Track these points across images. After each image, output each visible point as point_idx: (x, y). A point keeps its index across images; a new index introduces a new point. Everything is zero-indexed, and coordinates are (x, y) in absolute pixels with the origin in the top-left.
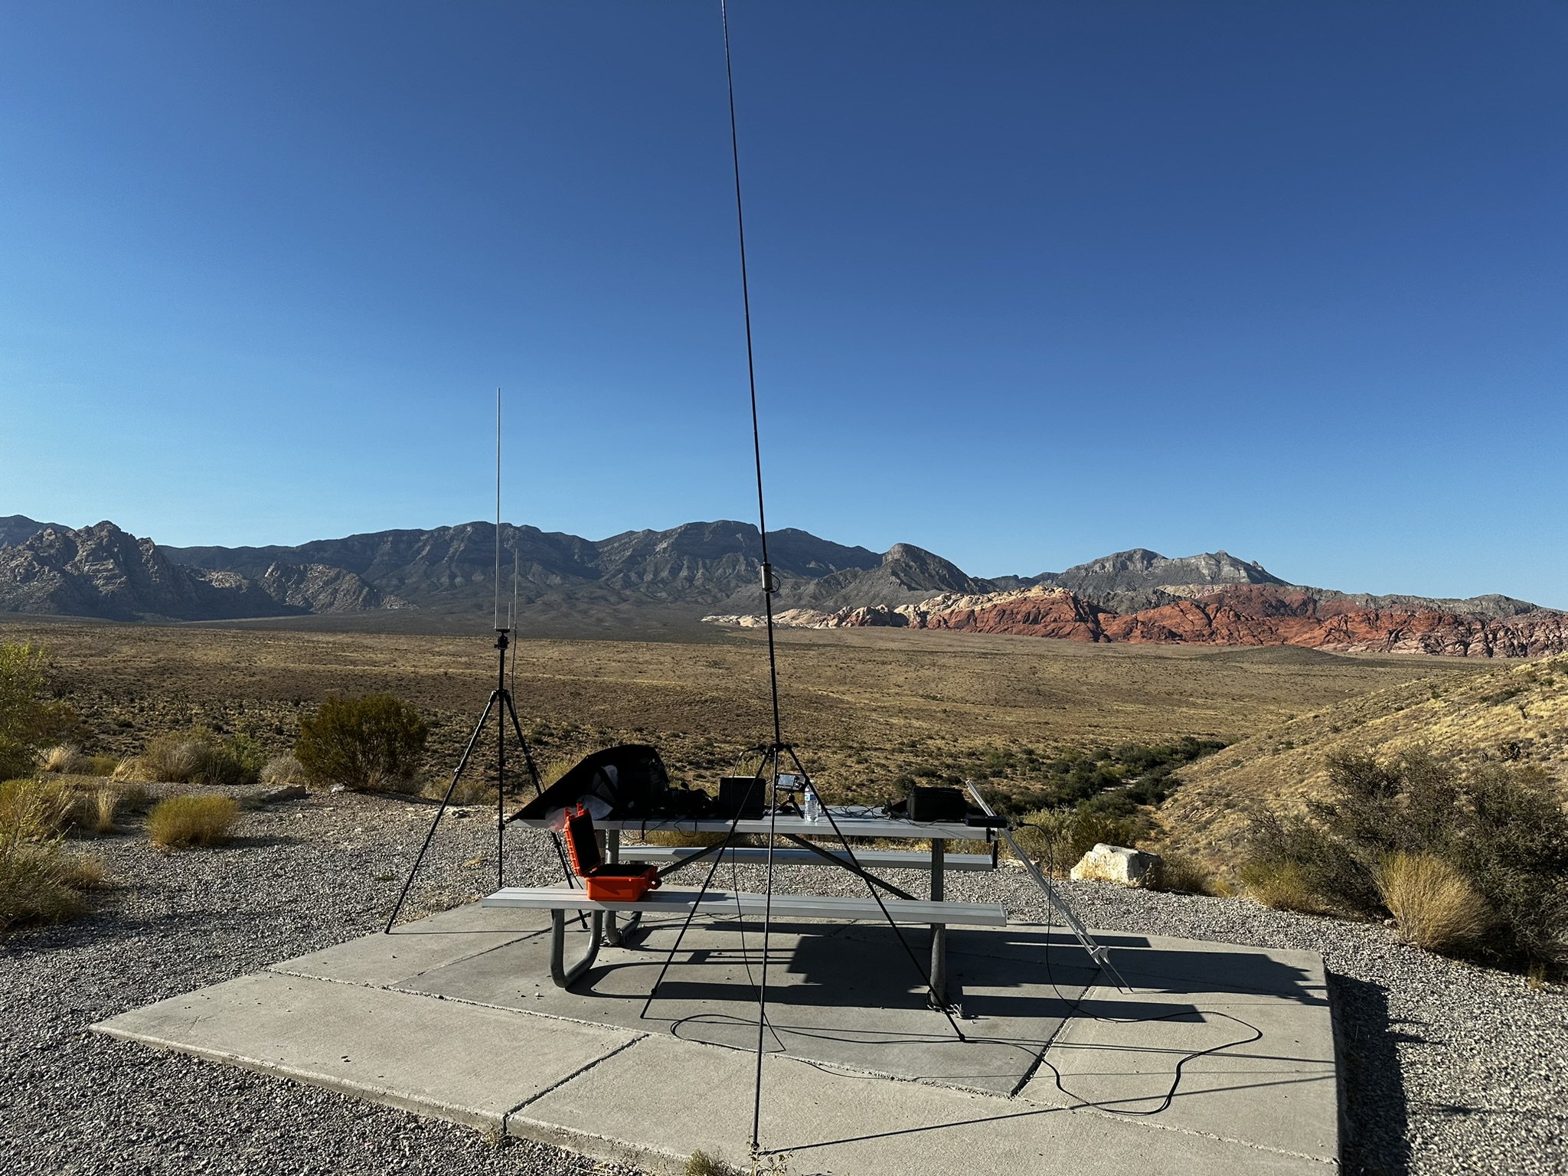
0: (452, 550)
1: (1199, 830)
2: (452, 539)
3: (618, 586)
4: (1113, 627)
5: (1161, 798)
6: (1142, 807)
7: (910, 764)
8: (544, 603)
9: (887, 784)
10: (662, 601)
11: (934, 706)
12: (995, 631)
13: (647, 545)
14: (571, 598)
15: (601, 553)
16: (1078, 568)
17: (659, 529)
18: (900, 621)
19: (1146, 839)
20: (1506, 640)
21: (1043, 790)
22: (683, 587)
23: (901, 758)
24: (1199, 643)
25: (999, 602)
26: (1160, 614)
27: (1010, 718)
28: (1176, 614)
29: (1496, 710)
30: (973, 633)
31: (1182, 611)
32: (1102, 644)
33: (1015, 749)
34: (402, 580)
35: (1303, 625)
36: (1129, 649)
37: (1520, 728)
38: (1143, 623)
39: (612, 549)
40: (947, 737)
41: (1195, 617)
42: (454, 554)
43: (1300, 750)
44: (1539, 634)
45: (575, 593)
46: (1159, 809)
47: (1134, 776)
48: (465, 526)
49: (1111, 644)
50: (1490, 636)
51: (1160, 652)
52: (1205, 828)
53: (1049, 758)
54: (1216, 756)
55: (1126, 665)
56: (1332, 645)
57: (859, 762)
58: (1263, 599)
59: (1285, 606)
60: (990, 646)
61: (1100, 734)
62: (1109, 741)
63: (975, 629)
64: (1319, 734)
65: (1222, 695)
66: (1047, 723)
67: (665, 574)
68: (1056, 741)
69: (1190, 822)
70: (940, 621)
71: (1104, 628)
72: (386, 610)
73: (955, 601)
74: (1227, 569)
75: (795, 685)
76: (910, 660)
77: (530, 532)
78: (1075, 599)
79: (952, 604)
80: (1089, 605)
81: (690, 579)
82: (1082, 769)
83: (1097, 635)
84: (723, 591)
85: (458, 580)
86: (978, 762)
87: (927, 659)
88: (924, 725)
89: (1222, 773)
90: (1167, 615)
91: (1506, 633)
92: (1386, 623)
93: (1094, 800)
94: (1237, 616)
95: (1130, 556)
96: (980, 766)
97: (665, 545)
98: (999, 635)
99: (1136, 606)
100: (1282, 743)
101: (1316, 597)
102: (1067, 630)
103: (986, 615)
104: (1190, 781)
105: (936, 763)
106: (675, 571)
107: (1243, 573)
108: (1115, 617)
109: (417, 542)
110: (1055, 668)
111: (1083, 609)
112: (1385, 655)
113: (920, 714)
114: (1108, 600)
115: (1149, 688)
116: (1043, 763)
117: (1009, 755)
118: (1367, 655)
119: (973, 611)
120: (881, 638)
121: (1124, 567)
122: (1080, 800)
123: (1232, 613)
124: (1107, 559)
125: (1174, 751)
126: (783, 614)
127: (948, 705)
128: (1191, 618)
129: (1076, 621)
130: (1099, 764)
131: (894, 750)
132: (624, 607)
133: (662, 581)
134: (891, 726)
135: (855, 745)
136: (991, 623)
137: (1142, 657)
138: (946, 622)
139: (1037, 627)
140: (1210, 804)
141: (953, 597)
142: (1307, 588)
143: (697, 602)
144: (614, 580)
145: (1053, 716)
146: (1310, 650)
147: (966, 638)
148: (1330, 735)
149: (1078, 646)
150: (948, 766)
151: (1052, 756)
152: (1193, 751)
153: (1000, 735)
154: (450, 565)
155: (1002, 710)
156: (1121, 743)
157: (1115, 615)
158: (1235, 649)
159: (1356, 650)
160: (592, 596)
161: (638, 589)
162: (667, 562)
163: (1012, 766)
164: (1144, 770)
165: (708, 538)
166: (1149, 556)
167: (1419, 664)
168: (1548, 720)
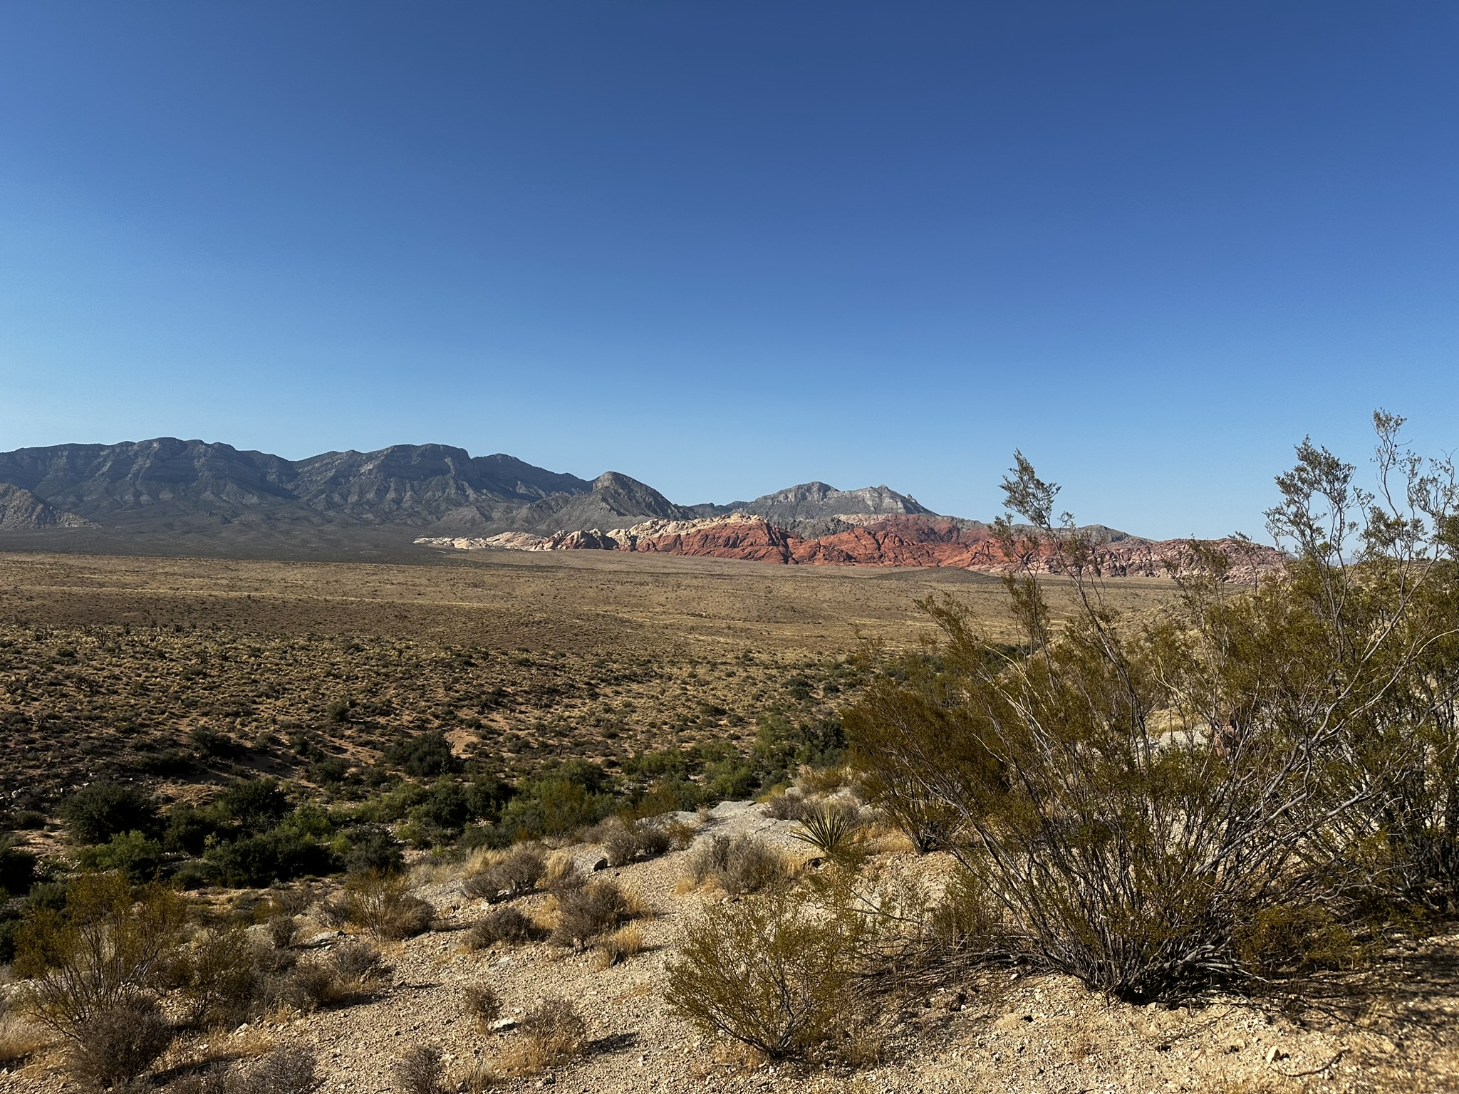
0: (136, 467)
2: (136, 455)
3: (320, 507)
4: (800, 551)
8: (241, 523)
10: (368, 523)
13: (352, 466)
14: (270, 518)
15: (299, 474)
16: (765, 498)
17: (365, 449)
18: (610, 544)
20: (1111, 562)
22: (390, 509)
25: (702, 528)
26: (839, 539)
34: (80, 498)
38: (825, 547)
39: (312, 469)
42: (139, 471)
44: (1135, 558)
45: (274, 514)
48: (151, 442)
50: (1099, 559)
56: (977, 567)
58: (917, 527)
60: (694, 567)
67: (371, 496)
71: (793, 552)
72: (64, 528)
77: (224, 451)
78: (768, 525)
81: (398, 502)
83: (786, 558)
84: (433, 514)
85: (144, 498)
90: (845, 541)
91: (1111, 557)
92: (1020, 549)
95: (809, 488)
97: (371, 467)
101: (960, 526)
103: (691, 539)
106: (381, 492)
108: (801, 542)
109: (96, 458)
114: (794, 527)
118: (1005, 575)
119: (679, 536)
120: (594, 560)
121: (804, 498)
124: (790, 490)
126: (497, 537)
128: (864, 543)
129: (770, 545)
132: (329, 528)
133: (368, 502)
136: (696, 547)
137: (824, 576)
139: (736, 550)
141: (660, 522)
142: (953, 518)
143: (406, 524)
144: (316, 501)
146: (960, 570)
147: (672, 560)
149: (771, 568)
154: (134, 483)
157: (801, 540)
158: (899, 570)
159: (996, 571)
160: (294, 517)
161: (343, 510)
162: (373, 483)
165: (415, 461)
166: (825, 489)
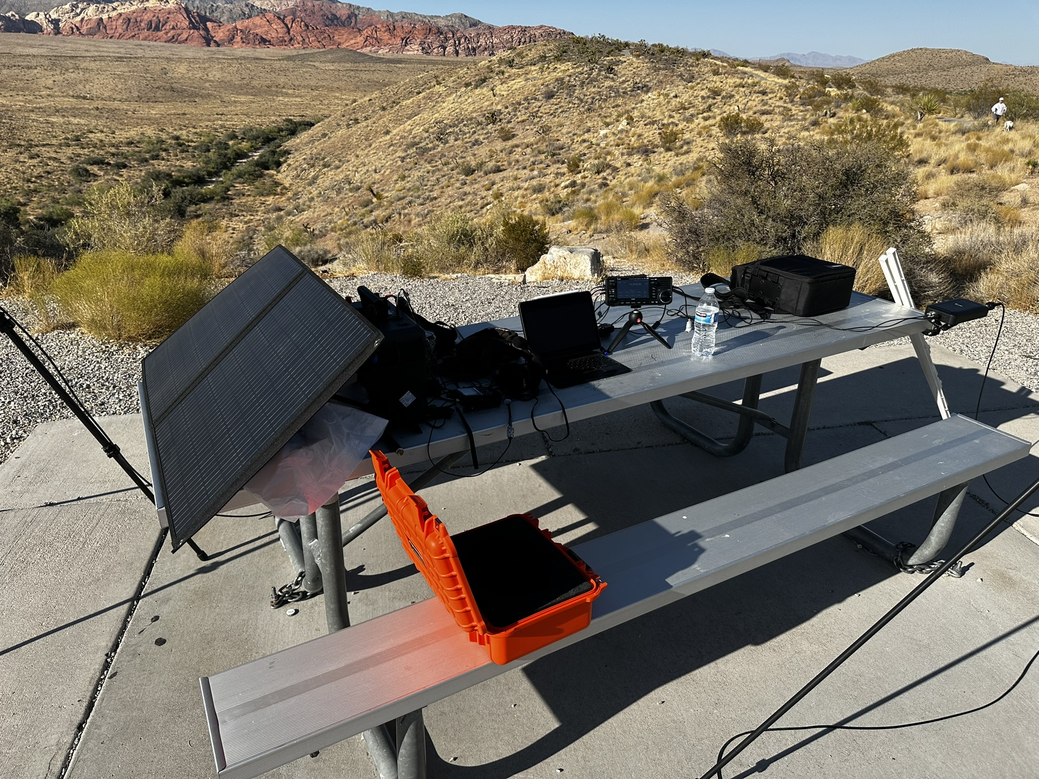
1: (310, 184)
4: (220, 34)
5: (279, 164)
6: (267, 172)
7: (79, 155)
9: (63, 174)
11: (86, 104)
12: (125, 37)
18: (33, 28)
19: (275, 194)
20: (465, 44)
21: (194, 166)
23: (68, 151)
24: (282, 47)
25: (123, 11)
26: (253, 23)
27: (155, 111)
28: (264, 23)
29: (477, 91)
30: (105, 39)
31: (268, 21)
32: (213, 48)
33: (164, 136)
35: (350, 34)
36: (234, 52)
37: (492, 103)
38: (241, 31)
40: (105, 130)
41: (277, 26)
43: (364, 124)
44: (482, 41)
46: (279, 172)
47: (256, 150)
49: (221, 49)
50: (457, 42)
51: (257, 55)
52: (314, 183)
53: (192, 141)
54: (310, 132)
55: (236, 66)
56: (369, 49)
57: (31, 158)
58: (322, 13)
59: (337, 19)
60: (122, 50)
61: (226, 120)
62: (233, 125)
63: (106, 36)
64: (373, 112)
65: (305, 87)
66: (184, 114)
68: (194, 127)
69: (301, 179)
70: (72, 28)
71: (213, 35)
73: (83, 10)
76: (54, 64)
78: (186, 9)
79: (81, 12)
80: (198, 15)
82: (219, 148)
83: (208, 40)
86: (137, 149)
87: (69, 63)
88: (82, 122)
89: (316, 143)
90: (258, 25)
91: (465, 40)
92: (399, 33)
93: (234, 170)
94: (307, 26)
96: (140, 152)
98: (129, 41)
99: (235, 17)
100: (351, 120)
101: (357, 12)
102: (184, 36)
103: (114, 23)
104: (296, 150)
105: (102, 152)
108: (220, 26)
110: (182, 69)
111: (195, 18)
112: (400, 56)
113: (75, 112)
114: (213, 11)
115: (255, 83)
116: (189, 146)
117: (163, 142)
118: (389, 56)
119: (101, 19)
120: (19, 44)
122: (224, 171)
123: (303, 23)
125: (280, 130)
127: (99, 104)
128: (275, 27)
129: (190, 29)
130: (231, 143)
131: (60, 145)
134: (53, 124)
135: (22, 143)
136: (120, 30)
137: (245, 58)
138: (78, 29)
139: (160, 33)
140: (313, 166)
141: (80, 5)
142: (350, 5)
145: (189, 109)
146: (355, 52)
147: (100, 44)
148: (382, 113)
149: (194, 50)
150: (113, 155)
151: (195, 140)
152: (293, 129)
153: (149, 126)
155: (146, 105)
156: (242, 126)
157: (220, 24)
158: (308, 51)
159: (383, 52)
163: (165, 150)
164: (263, 145)
167: (420, 62)
168: (506, 97)
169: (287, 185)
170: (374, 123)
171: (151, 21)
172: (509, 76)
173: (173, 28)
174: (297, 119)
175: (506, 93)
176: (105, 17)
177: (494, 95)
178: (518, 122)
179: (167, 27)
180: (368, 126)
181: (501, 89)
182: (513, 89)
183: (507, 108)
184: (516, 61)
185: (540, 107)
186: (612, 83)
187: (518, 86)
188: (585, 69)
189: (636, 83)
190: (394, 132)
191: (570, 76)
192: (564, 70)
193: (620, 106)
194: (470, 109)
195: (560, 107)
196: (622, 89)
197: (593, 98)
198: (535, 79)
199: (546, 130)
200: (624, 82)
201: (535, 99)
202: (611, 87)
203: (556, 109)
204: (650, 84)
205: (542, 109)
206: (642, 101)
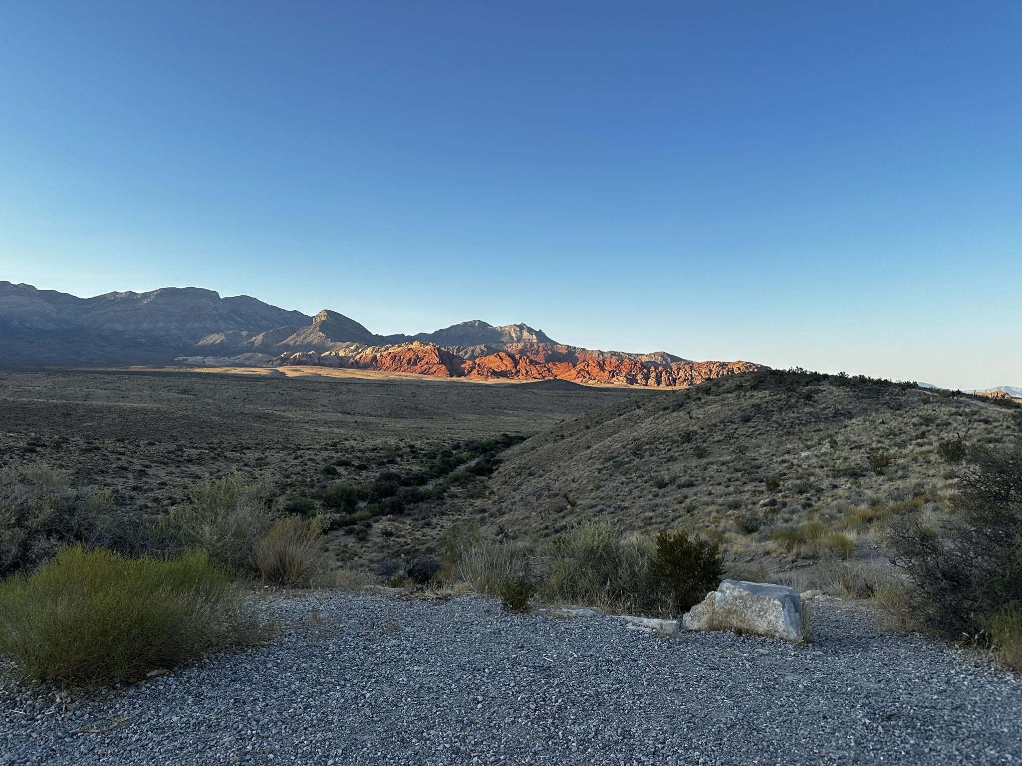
1: (515, 490)
5: (491, 471)
6: (480, 477)
7: (332, 458)
11: (349, 418)
12: (389, 370)
13: (129, 303)
16: (441, 330)
17: (139, 291)
19: (483, 498)
21: (420, 470)
22: (159, 335)
23: (325, 454)
24: (508, 377)
25: (392, 351)
26: (488, 360)
27: (400, 425)
28: (497, 360)
29: (675, 414)
30: (374, 371)
31: (499, 358)
32: (454, 378)
33: (402, 445)
35: (565, 368)
36: (470, 381)
37: (689, 425)
38: (479, 365)
39: (99, 305)
40: (358, 438)
41: (507, 362)
43: (569, 440)
46: (490, 478)
47: (474, 458)
49: (460, 378)
50: (659, 375)
51: (488, 383)
52: (518, 489)
53: (423, 450)
54: (522, 445)
55: (468, 391)
56: (580, 379)
58: (545, 352)
59: (557, 356)
60: (385, 379)
61: (454, 434)
62: (459, 438)
63: (376, 368)
64: (578, 430)
65: (523, 409)
66: (422, 428)
68: (428, 439)
69: (508, 485)
70: (353, 363)
73: (363, 350)
74: (526, 334)
75: (248, 406)
76: (333, 389)
77: (27, 290)
78: (439, 350)
79: (361, 352)
80: (448, 354)
81: (165, 330)
82: (444, 456)
83: (451, 373)
84: (192, 339)
86: (378, 454)
87: (344, 388)
88: (342, 431)
89: (526, 455)
90: (492, 361)
91: (666, 374)
94: (531, 362)
95: (473, 324)
96: (380, 457)
97: (144, 303)
98: (392, 372)
99: (475, 355)
100: (558, 436)
101: (573, 352)
102: (433, 369)
103: (384, 359)
104: (507, 460)
105: (351, 456)
107: (534, 337)
111: (444, 356)
113: (339, 424)
115: (482, 405)
116: (420, 453)
117: (399, 449)
119: (376, 357)
122: (444, 475)
123: (527, 359)
124: (459, 325)
125: (497, 443)
127: (358, 418)
128: (505, 362)
129: (440, 364)
131: (321, 449)
134: (319, 433)
135: (293, 447)
138: (356, 364)
139: (416, 367)
140: (520, 474)
141: (362, 347)
145: (425, 424)
148: (585, 431)
150: (358, 458)
151: (426, 449)
152: (508, 442)
153: (393, 436)
155: (394, 420)
156: (466, 439)
163: (400, 456)
164: (481, 454)
165: (179, 301)
166: (484, 325)
168: (702, 420)
169: (495, 490)
170: (578, 439)
171: (411, 358)
172: (706, 402)
173: (427, 363)
174: (512, 435)
175: (703, 416)
176: (378, 355)
177: (691, 418)
178: (714, 442)
179: (422, 362)
180: (572, 442)
181: (698, 413)
182: (709, 413)
183: (702, 429)
184: (713, 389)
185: (736, 429)
186: (812, 410)
187: (715, 410)
188: (784, 396)
189: (839, 410)
190: (595, 447)
191: (767, 402)
192: (761, 398)
193: (822, 430)
194: (668, 428)
195: (758, 430)
196: (823, 415)
197: (792, 423)
198: (731, 404)
199: (742, 450)
200: (825, 409)
201: (732, 422)
202: (810, 413)
203: (753, 431)
204: (853, 412)
205: (738, 432)
206: (846, 427)
